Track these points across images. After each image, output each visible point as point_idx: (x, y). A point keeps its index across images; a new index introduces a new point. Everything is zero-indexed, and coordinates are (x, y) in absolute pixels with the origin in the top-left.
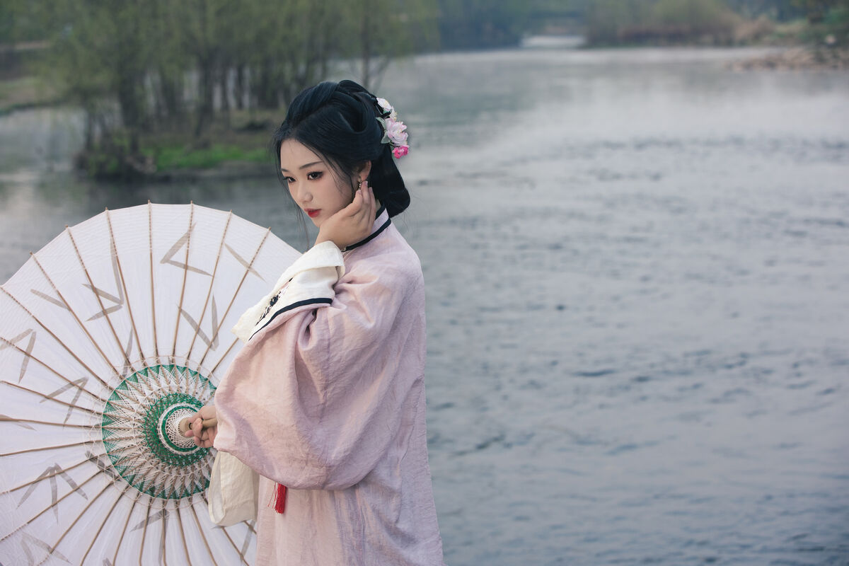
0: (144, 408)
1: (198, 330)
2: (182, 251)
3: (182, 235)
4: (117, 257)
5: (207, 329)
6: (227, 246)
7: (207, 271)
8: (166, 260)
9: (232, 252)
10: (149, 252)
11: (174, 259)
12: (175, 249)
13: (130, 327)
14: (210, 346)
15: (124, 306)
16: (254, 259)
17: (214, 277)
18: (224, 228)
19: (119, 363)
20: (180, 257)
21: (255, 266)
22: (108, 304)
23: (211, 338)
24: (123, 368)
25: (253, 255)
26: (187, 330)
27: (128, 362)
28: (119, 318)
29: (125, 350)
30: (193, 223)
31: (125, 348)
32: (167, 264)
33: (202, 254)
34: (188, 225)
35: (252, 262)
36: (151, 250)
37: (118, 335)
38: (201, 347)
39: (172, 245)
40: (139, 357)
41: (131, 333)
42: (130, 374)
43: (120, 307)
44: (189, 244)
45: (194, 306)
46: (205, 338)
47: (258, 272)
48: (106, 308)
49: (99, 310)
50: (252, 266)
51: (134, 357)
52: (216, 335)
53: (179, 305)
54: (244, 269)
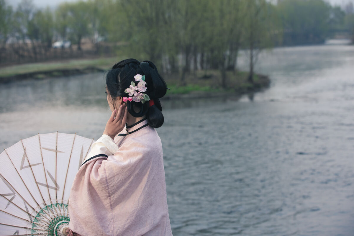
0: (49, 221)
1: (48, 186)
2: (26, 161)
3: (23, 155)
4: (4, 178)
5: (51, 184)
6: (43, 148)
7: (39, 163)
8: (22, 168)
9: (46, 149)
10: (15, 168)
11: (24, 166)
12: (23, 161)
13: (23, 201)
14: (56, 189)
15: (16, 194)
16: (57, 147)
17: (43, 163)
18: (39, 142)
19: (27, 217)
20: (26, 164)
21: (58, 149)
22: (9, 198)
23: (55, 186)
24: (29, 218)
25: (55, 146)
26: (44, 189)
27: (30, 215)
28: (17, 200)
29: (26, 211)
30: (25, 147)
31: (25, 210)
32: (23, 169)
33: (34, 158)
34: (23, 149)
35: (57, 148)
36: (15, 167)
37: (20, 207)
38: (53, 192)
39: (21, 160)
40: (33, 210)
41: (24, 202)
42: (33, 219)
43: (15, 196)
44: (27, 156)
45: (41, 179)
46: (52, 188)
47: (60, 150)
48: (9, 199)
49: (7, 202)
50: (57, 150)
51: (31, 211)
52: (56, 184)
53: (35, 181)
54: (54, 153)
